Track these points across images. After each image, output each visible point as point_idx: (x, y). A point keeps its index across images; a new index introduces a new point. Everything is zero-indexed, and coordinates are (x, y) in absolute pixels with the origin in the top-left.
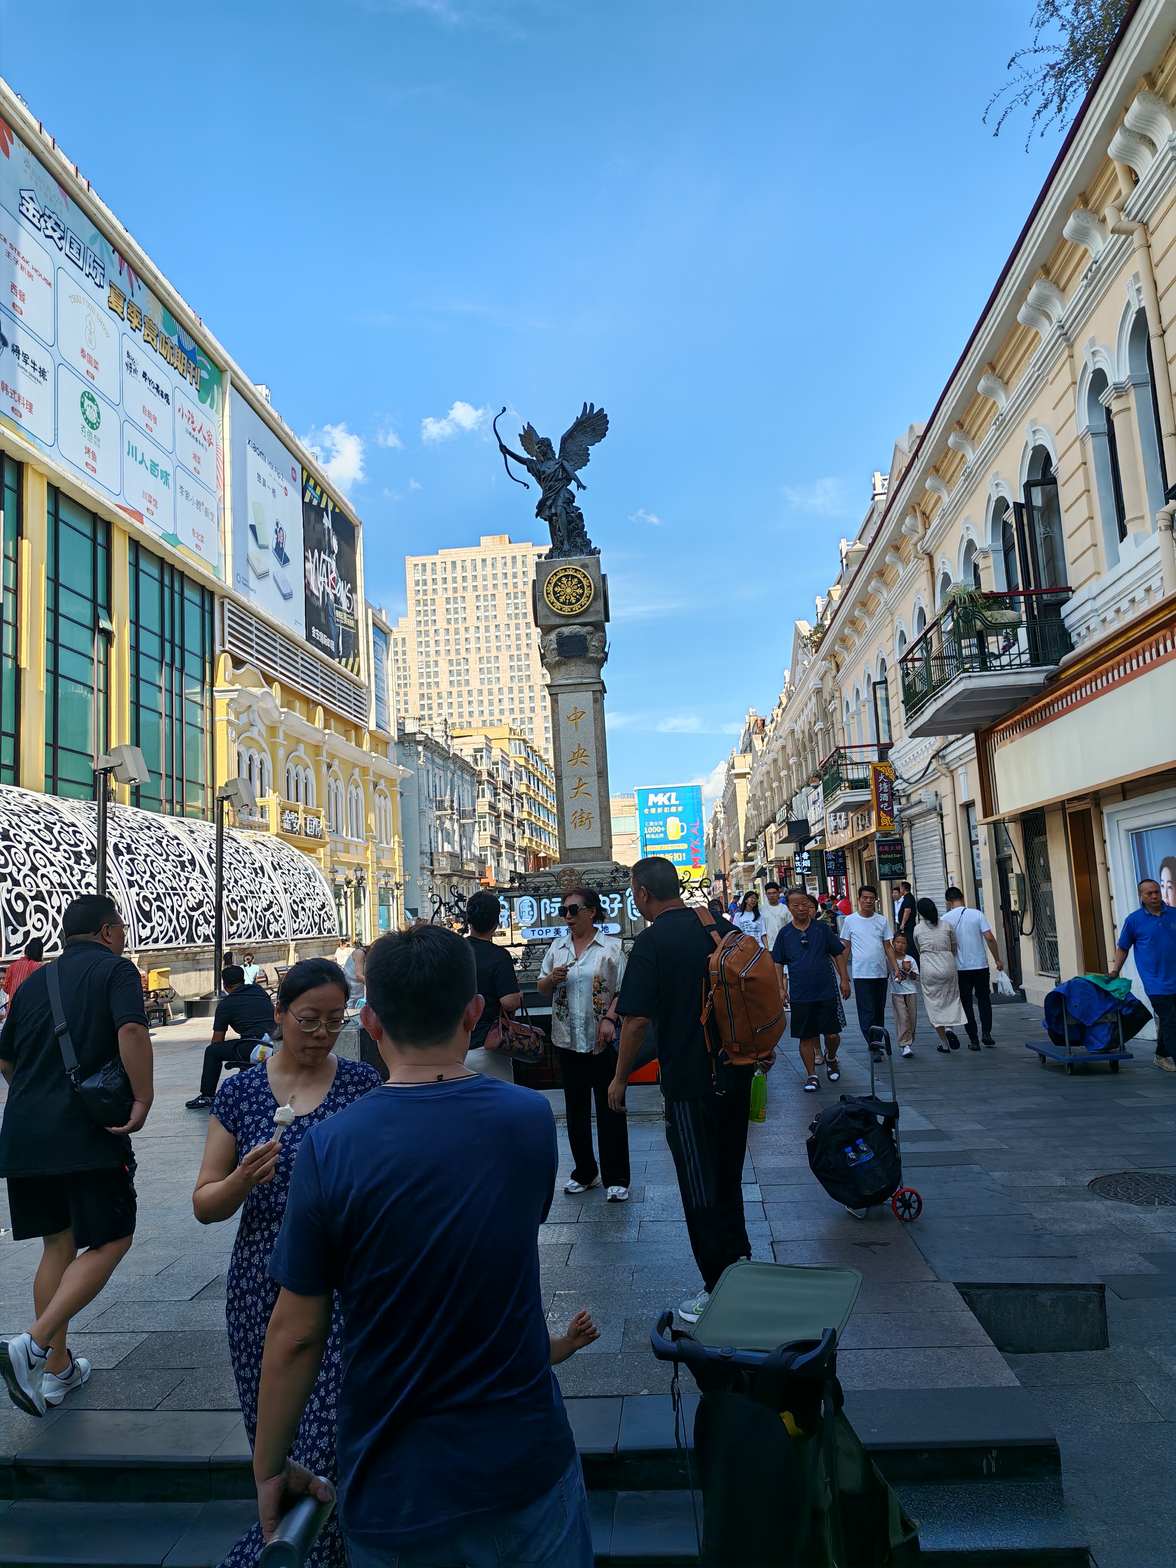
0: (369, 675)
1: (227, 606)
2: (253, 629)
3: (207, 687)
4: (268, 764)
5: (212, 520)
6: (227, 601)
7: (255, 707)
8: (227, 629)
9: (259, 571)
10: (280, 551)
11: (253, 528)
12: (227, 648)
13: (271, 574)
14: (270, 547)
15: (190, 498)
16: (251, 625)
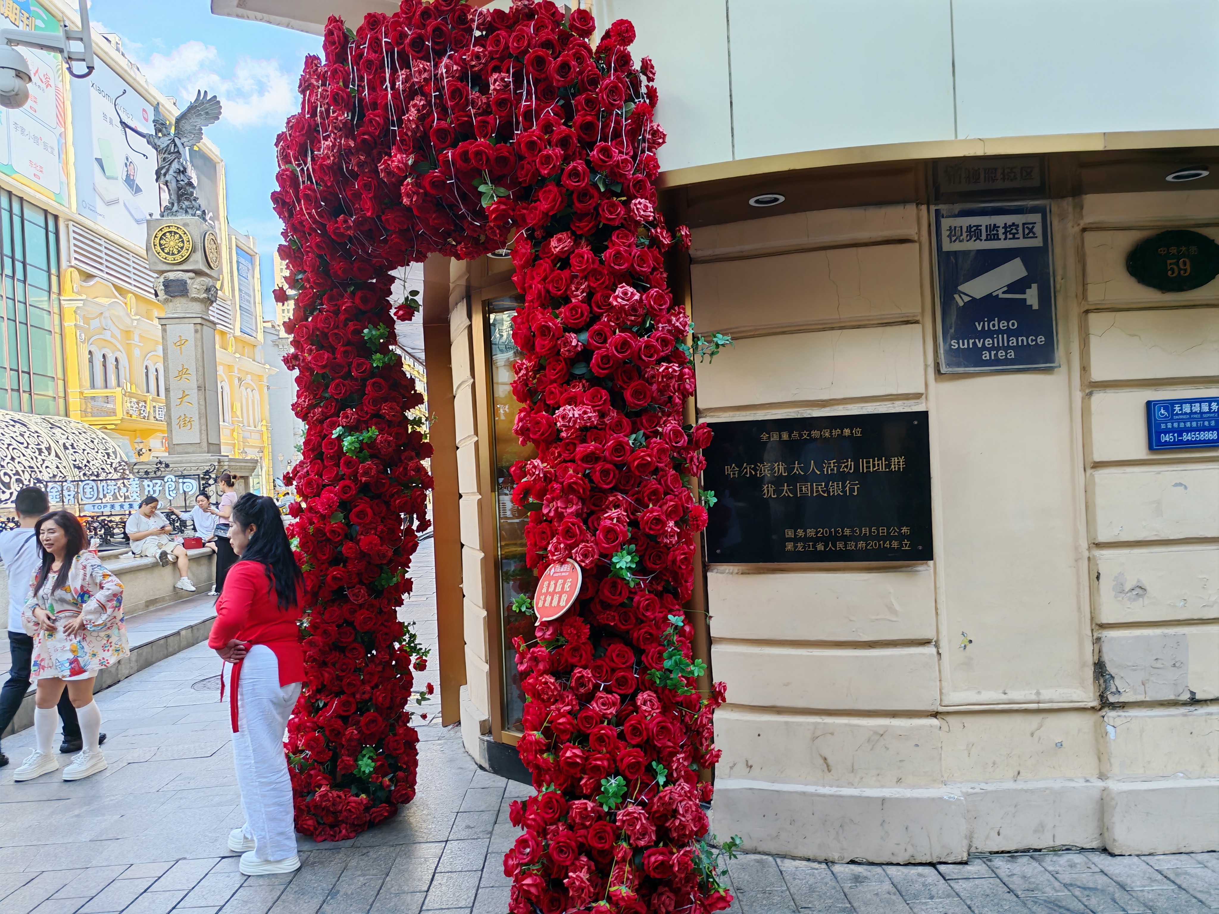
0: (233, 290)
1: (71, 228)
2: (102, 249)
3: (54, 296)
4: (123, 361)
5: (52, 153)
6: (71, 223)
7: (107, 314)
8: (73, 248)
9: (107, 199)
10: (129, 181)
11: (99, 161)
12: (73, 264)
13: (121, 202)
14: (120, 178)
15: (26, 133)
16: (100, 245)
